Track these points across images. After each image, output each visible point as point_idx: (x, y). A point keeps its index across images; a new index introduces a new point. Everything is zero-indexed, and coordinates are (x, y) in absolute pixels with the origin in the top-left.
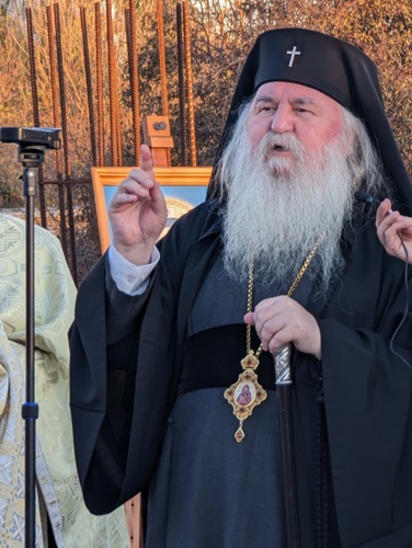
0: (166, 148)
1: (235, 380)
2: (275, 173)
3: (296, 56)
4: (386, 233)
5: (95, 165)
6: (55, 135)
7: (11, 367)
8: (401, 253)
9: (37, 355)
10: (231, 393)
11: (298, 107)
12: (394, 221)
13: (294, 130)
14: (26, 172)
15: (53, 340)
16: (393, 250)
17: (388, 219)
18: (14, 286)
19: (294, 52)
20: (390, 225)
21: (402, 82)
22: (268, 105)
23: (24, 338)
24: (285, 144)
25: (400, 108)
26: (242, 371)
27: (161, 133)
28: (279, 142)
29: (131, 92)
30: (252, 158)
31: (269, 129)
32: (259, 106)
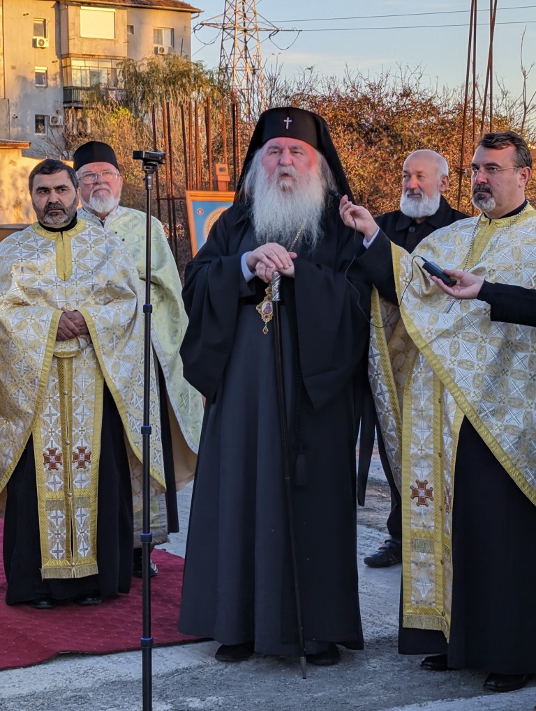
0: (226, 182)
1: (262, 300)
2: (284, 189)
3: (289, 123)
4: (345, 213)
5: (187, 189)
6: (164, 156)
7: (138, 293)
8: (353, 224)
9: (152, 287)
10: (260, 307)
11: (294, 151)
12: (349, 207)
13: (293, 164)
14: (147, 176)
15: (162, 279)
16: (349, 223)
17: (346, 206)
18: (138, 248)
19: (288, 121)
20: (347, 209)
21: (351, 159)
22: (276, 150)
23: (145, 277)
24: (289, 172)
25: (350, 173)
26: (266, 295)
27: (223, 173)
28: (286, 171)
29: (207, 162)
30: (269, 180)
31: (279, 164)
32: (271, 150)
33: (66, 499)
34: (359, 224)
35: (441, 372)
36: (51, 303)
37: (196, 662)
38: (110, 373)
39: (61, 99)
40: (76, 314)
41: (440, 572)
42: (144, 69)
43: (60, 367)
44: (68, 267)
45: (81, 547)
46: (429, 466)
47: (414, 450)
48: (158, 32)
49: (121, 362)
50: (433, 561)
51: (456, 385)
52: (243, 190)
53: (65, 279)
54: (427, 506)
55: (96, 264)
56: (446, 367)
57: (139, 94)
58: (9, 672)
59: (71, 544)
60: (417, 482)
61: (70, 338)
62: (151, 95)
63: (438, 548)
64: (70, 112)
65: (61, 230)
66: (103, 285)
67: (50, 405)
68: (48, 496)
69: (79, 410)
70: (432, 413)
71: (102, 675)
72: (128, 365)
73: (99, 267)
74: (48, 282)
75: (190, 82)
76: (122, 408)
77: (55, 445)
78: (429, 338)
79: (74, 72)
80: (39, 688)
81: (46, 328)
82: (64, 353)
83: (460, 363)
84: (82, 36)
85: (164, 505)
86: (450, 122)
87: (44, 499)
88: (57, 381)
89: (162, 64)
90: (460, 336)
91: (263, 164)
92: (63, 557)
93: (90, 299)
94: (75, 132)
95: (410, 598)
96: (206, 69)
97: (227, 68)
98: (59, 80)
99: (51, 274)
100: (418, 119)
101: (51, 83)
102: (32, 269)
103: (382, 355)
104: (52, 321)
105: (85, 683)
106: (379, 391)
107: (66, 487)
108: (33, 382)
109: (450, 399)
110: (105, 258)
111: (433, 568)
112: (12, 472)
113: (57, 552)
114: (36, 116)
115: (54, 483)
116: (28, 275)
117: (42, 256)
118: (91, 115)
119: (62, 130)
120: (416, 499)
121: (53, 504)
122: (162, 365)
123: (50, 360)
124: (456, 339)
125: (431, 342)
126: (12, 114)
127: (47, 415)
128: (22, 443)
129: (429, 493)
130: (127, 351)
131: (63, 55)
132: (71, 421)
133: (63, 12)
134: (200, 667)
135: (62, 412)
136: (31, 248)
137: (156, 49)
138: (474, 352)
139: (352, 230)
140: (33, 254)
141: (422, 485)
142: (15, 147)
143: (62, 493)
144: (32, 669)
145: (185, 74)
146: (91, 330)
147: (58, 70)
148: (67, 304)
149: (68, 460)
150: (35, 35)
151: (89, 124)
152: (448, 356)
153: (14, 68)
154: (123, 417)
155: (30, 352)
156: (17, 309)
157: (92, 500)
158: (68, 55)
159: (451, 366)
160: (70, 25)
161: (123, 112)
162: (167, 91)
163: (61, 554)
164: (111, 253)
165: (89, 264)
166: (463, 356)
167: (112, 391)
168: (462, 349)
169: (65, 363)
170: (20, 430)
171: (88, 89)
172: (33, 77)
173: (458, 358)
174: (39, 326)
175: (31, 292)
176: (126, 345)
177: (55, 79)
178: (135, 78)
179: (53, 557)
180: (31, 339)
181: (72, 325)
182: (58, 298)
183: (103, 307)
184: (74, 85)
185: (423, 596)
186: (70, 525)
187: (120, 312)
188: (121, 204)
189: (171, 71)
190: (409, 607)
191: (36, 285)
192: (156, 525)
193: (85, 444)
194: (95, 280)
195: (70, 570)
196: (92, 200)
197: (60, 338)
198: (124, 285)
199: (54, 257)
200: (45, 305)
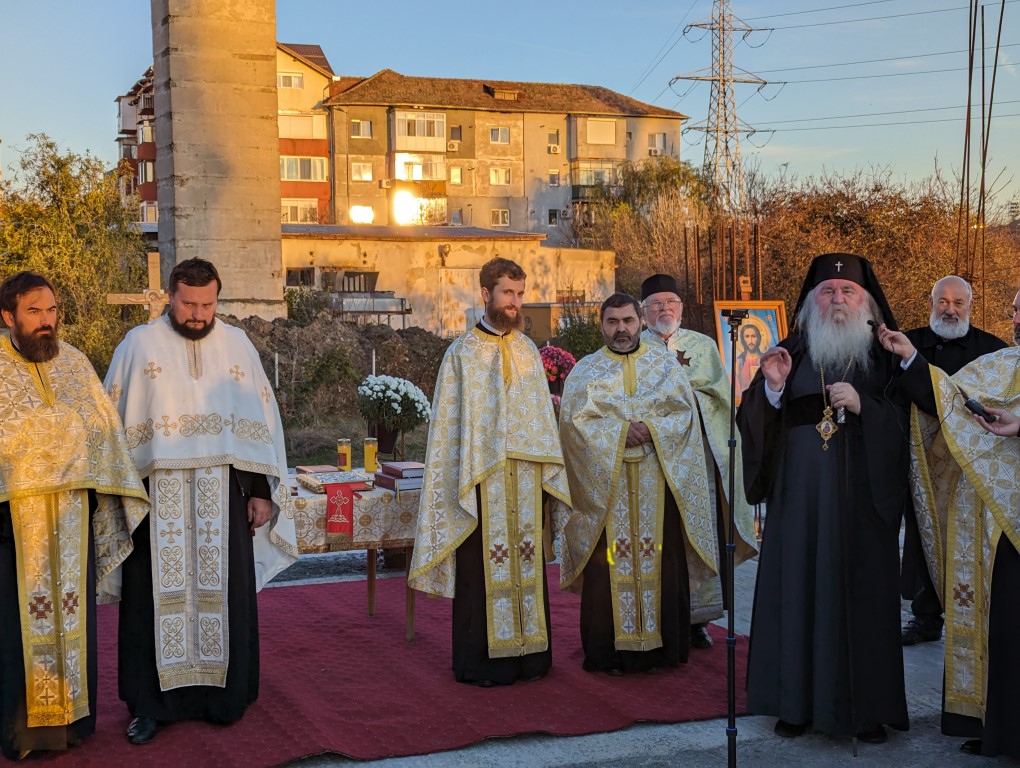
0: (749, 293)
1: (820, 420)
2: (837, 322)
3: (841, 266)
7: (693, 405)
8: (891, 348)
10: (819, 427)
11: (845, 291)
12: (887, 334)
16: (887, 347)
17: (884, 333)
19: (839, 265)
20: (885, 335)
22: (829, 290)
26: (824, 416)
27: (745, 285)
28: (839, 308)
30: (824, 316)
31: (832, 302)
32: (824, 291)
33: (636, 583)
34: (897, 348)
35: (981, 489)
36: (621, 416)
37: (755, 736)
38: (671, 475)
39: (570, 197)
40: (641, 425)
41: (980, 667)
42: (640, 168)
43: (629, 470)
44: (634, 384)
45: (648, 624)
46: (971, 572)
47: (957, 557)
48: (652, 137)
49: (680, 466)
50: (973, 656)
51: (994, 502)
52: (797, 326)
53: (631, 395)
54: (968, 606)
55: (656, 382)
56: (985, 485)
57: (636, 190)
58: (595, 736)
59: (640, 621)
60: (960, 585)
61: (636, 445)
62: (645, 191)
63: (978, 646)
64: (577, 206)
65: (627, 354)
66: (664, 400)
67: (620, 501)
68: (619, 579)
69: (645, 507)
70: (974, 525)
71: (675, 744)
72: (685, 468)
73: (659, 384)
74: (617, 398)
75: (679, 178)
76: (682, 504)
77: (625, 537)
78: (970, 458)
79: (581, 173)
80: (625, 752)
81: (616, 437)
82: (632, 458)
83: (999, 482)
84: (589, 142)
85: (719, 585)
86: (917, 213)
87: (616, 581)
88: (626, 481)
89: (656, 164)
90: (1000, 458)
91: (817, 303)
92: (633, 633)
93: (652, 412)
94: (582, 223)
95: (952, 686)
96: (693, 167)
97: (710, 164)
98: (568, 180)
99: (620, 391)
100: (887, 211)
101: (562, 183)
102: (604, 387)
103: (920, 460)
104: (622, 431)
105: (662, 751)
106: (917, 492)
107: (635, 572)
108: (606, 482)
109: (989, 515)
110: (665, 376)
111: (973, 662)
112: (588, 558)
113: (628, 627)
114: (550, 210)
115: (624, 568)
116: (600, 392)
117: (612, 376)
118: (595, 208)
119: (571, 221)
120: (958, 600)
121: (623, 587)
122: (719, 465)
123: (620, 464)
124: (995, 460)
125: (972, 462)
126: (530, 209)
127: (617, 511)
128: (598, 534)
129: (970, 595)
130: (685, 456)
131: (573, 159)
132: (638, 516)
133: (573, 124)
134: (759, 740)
135: (631, 508)
136: (602, 368)
137: (650, 151)
138: (1012, 473)
139: (889, 354)
140: (604, 374)
141: (964, 588)
142: (535, 239)
143: (632, 578)
144: (615, 734)
145: (676, 172)
146: (654, 438)
147: (568, 172)
148: (634, 416)
149: (636, 550)
150: (550, 142)
151: (593, 216)
152: (988, 475)
153: (532, 171)
154: (682, 513)
155: (603, 457)
156: (592, 421)
157: (656, 584)
158: (576, 159)
159: (991, 485)
160: (579, 134)
161: (623, 206)
162: (660, 187)
163: (631, 630)
164: (669, 372)
165: (651, 382)
166: (1002, 476)
167: (673, 490)
168: (1001, 470)
169: (633, 467)
170: (595, 522)
171: (593, 187)
172: (547, 179)
173: (997, 477)
174: (611, 436)
175: (603, 406)
176: (683, 450)
177: (566, 179)
178: (632, 176)
179: (624, 632)
180: (605, 446)
181: (639, 434)
182: (626, 412)
183: (663, 418)
184: (581, 184)
185: (964, 686)
186: (638, 604)
187: (676, 423)
188: (682, 326)
189: (663, 169)
190: (951, 695)
191: (607, 401)
192: (713, 603)
193: (650, 535)
194: (657, 395)
195: (640, 644)
196: (658, 324)
197: (629, 445)
198: (681, 399)
199: (622, 376)
200: (615, 417)
